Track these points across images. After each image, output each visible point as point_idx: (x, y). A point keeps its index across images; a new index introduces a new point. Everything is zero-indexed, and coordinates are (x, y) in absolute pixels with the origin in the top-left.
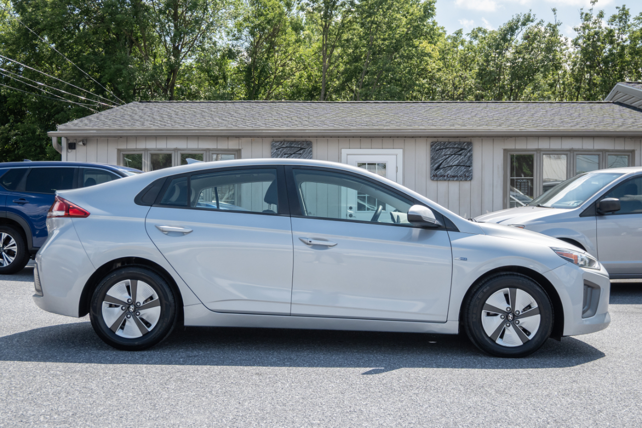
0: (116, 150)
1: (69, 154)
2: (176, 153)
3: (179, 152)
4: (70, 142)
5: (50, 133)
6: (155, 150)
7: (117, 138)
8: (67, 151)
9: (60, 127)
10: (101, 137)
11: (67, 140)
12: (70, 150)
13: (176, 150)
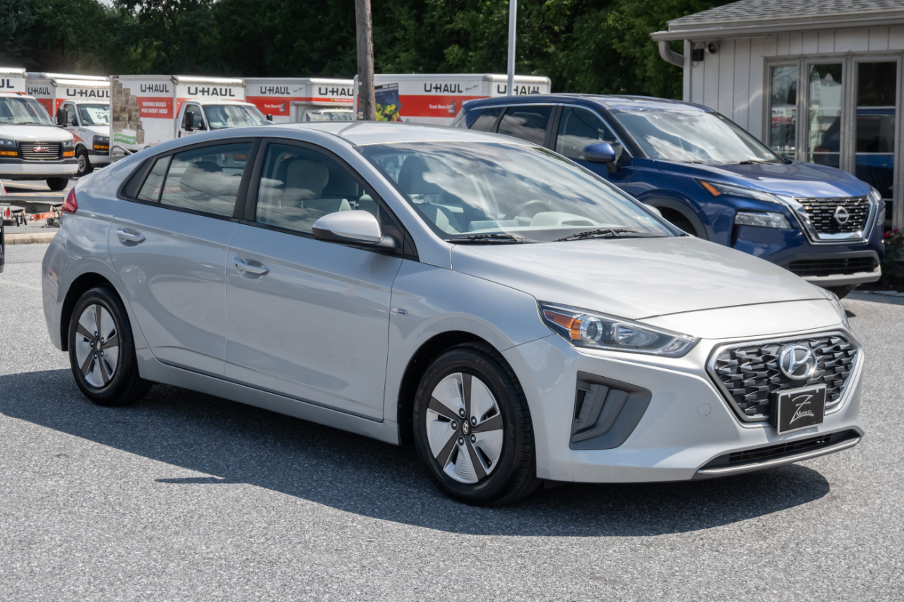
0: (762, 61)
1: (694, 70)
2: (849, 62)
3: (854, 59)
4: (695, 48)
5: (656, 34)
6: (815, 56)
7: (764, 37)
8: (692, 65)
9: (672, 23)
10: (740, 35)
11: (692, 44)
12: (695, 63)
13: (850, 55)
